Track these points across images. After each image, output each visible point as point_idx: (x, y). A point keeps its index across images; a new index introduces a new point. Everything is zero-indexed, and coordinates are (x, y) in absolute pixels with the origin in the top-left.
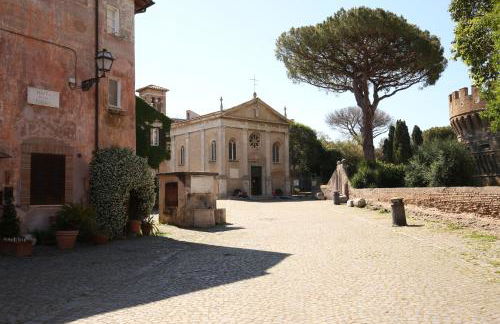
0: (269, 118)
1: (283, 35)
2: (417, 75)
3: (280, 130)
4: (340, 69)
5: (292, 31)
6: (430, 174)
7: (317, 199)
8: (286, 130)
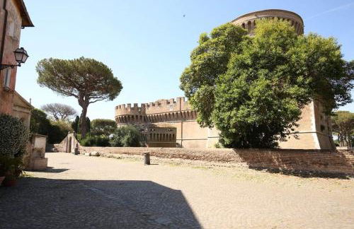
0: (20, 103)
1: (45, 59)
2: (104, 96)
3: (26, 111)
4: (73, 84)
5: (51, 60)
6: (124, 141)
7: (53, 152)
8: (29, 112)
